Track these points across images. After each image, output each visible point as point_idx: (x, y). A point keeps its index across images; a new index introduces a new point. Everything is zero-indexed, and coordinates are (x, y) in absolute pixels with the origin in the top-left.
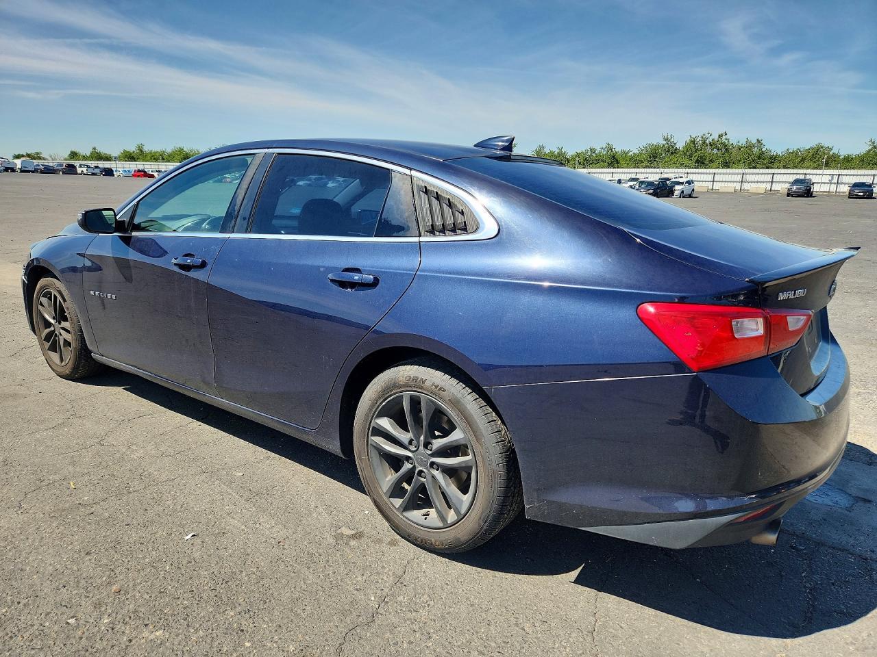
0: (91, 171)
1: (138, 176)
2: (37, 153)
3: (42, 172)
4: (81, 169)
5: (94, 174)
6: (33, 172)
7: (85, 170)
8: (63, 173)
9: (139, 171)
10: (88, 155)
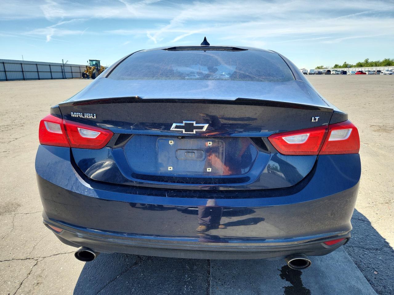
0: (337, 72)
1: (358, 74)
2: (322, 66)
3: (317, 74)
4: (333, 72)
5: (337, 74)
6: (313, 74)
7: (334, 72)
8: (325, 74)
9: (359, 71)
10: (342, 66)
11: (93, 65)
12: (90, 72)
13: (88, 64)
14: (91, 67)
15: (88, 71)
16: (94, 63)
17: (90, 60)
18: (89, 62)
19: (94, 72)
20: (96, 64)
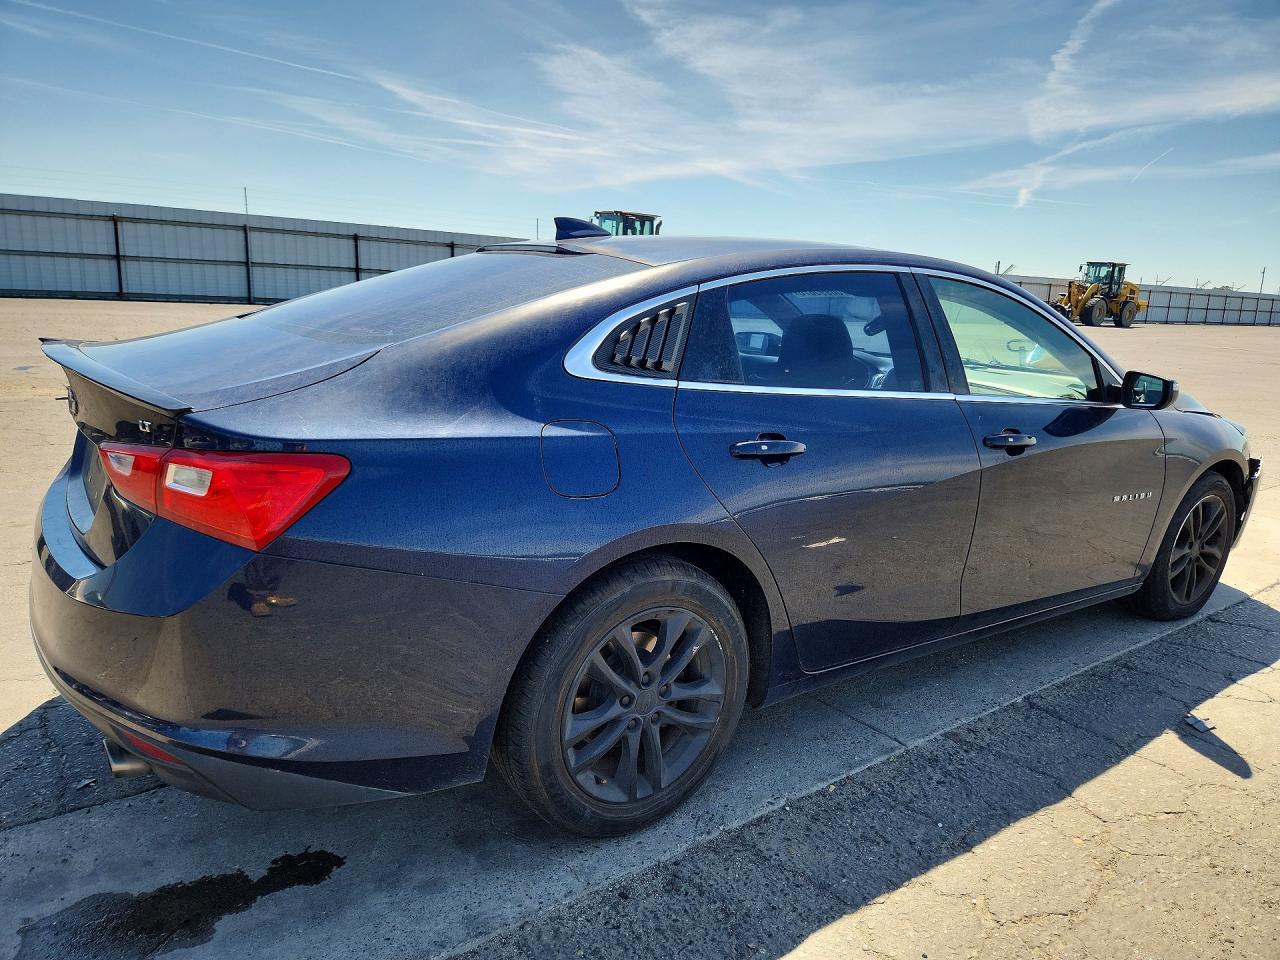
11: (1098, 279)
12: (1078, 301)
13: (1078, 276)
14: (1088, 285)
15: (1073, 299)
16: (1104, 272)
17: (1090, 264)
18: (1085, 267)
19: (1093, 300)
20: (1111, 275)
